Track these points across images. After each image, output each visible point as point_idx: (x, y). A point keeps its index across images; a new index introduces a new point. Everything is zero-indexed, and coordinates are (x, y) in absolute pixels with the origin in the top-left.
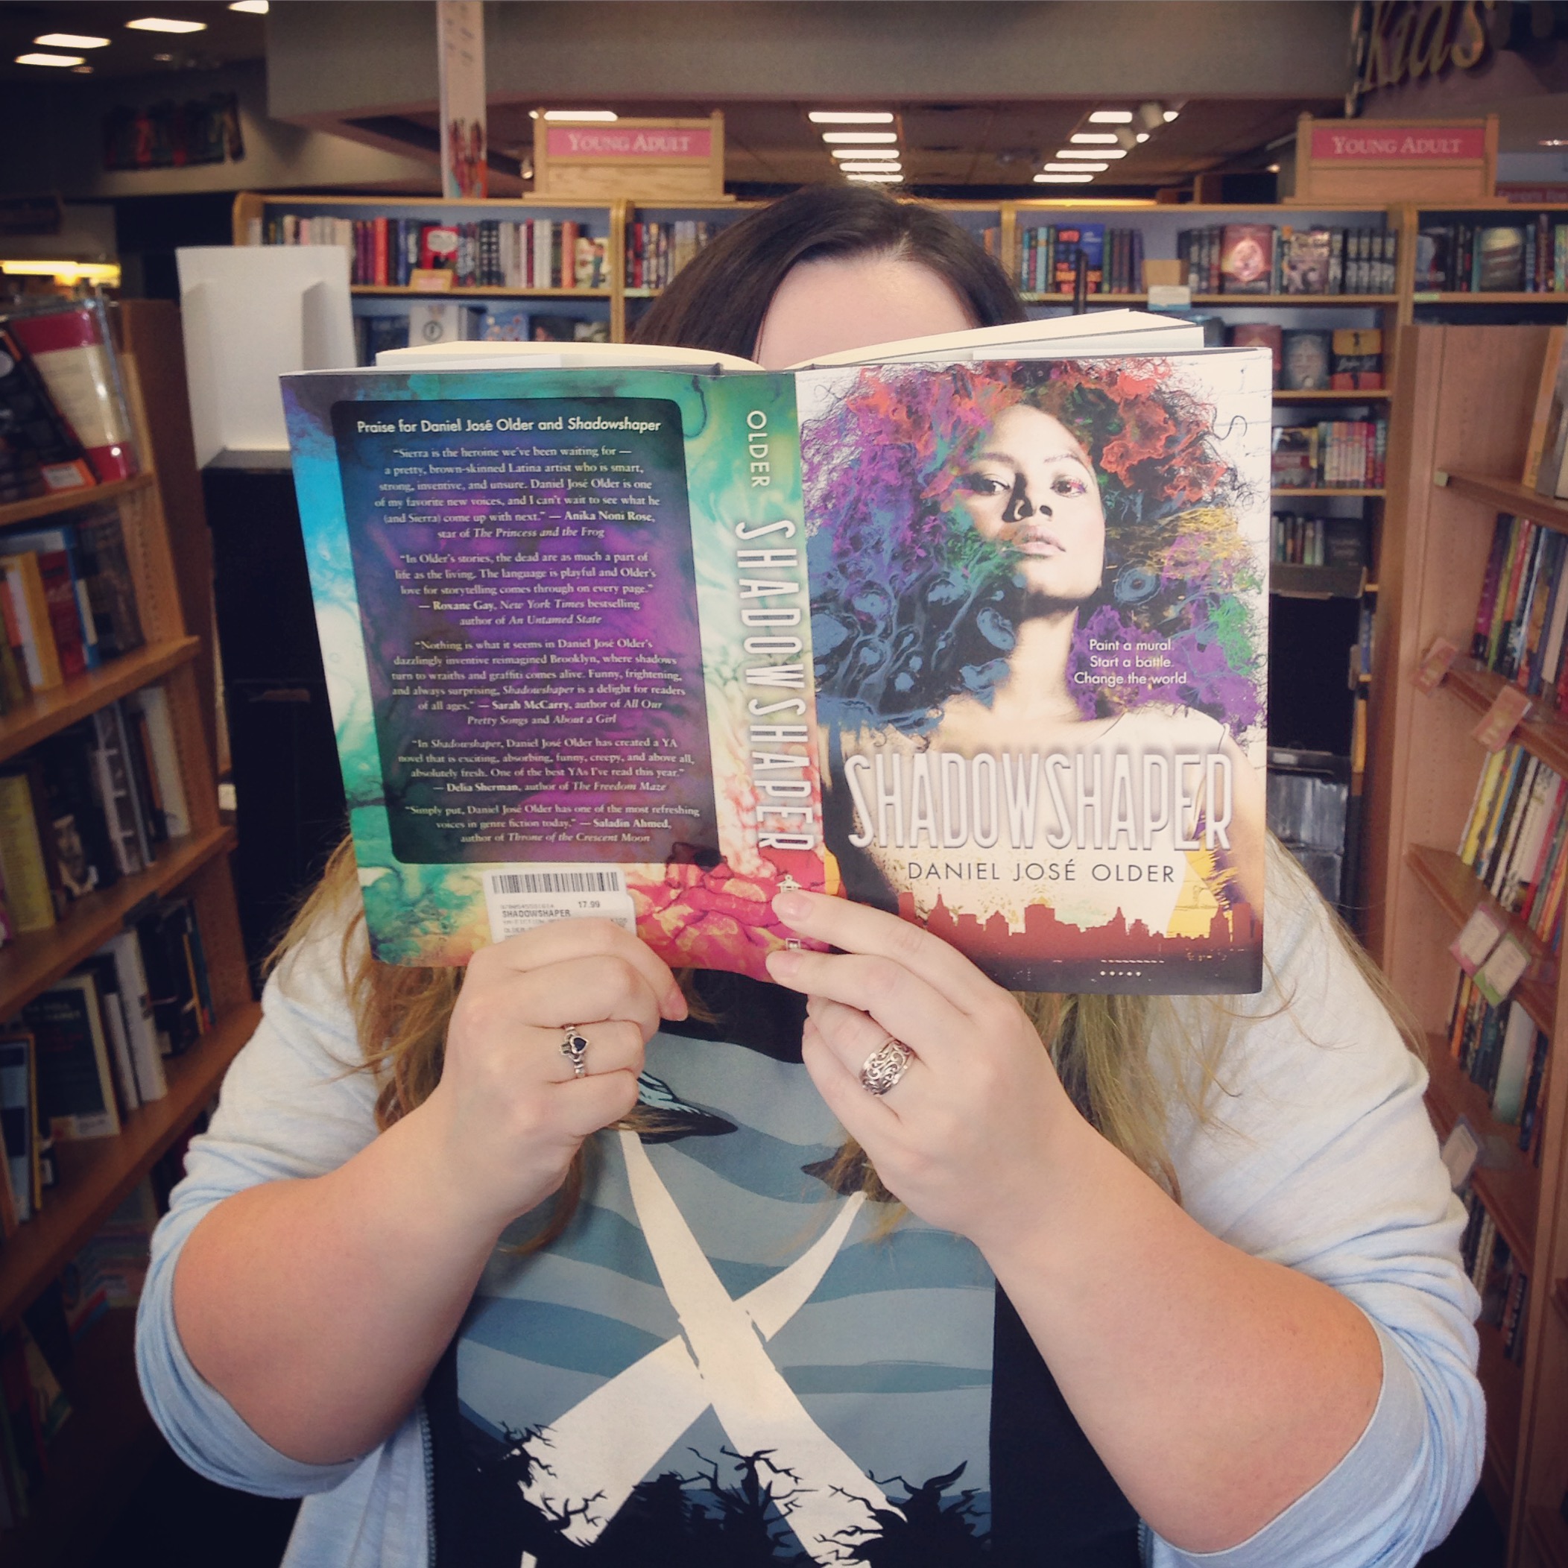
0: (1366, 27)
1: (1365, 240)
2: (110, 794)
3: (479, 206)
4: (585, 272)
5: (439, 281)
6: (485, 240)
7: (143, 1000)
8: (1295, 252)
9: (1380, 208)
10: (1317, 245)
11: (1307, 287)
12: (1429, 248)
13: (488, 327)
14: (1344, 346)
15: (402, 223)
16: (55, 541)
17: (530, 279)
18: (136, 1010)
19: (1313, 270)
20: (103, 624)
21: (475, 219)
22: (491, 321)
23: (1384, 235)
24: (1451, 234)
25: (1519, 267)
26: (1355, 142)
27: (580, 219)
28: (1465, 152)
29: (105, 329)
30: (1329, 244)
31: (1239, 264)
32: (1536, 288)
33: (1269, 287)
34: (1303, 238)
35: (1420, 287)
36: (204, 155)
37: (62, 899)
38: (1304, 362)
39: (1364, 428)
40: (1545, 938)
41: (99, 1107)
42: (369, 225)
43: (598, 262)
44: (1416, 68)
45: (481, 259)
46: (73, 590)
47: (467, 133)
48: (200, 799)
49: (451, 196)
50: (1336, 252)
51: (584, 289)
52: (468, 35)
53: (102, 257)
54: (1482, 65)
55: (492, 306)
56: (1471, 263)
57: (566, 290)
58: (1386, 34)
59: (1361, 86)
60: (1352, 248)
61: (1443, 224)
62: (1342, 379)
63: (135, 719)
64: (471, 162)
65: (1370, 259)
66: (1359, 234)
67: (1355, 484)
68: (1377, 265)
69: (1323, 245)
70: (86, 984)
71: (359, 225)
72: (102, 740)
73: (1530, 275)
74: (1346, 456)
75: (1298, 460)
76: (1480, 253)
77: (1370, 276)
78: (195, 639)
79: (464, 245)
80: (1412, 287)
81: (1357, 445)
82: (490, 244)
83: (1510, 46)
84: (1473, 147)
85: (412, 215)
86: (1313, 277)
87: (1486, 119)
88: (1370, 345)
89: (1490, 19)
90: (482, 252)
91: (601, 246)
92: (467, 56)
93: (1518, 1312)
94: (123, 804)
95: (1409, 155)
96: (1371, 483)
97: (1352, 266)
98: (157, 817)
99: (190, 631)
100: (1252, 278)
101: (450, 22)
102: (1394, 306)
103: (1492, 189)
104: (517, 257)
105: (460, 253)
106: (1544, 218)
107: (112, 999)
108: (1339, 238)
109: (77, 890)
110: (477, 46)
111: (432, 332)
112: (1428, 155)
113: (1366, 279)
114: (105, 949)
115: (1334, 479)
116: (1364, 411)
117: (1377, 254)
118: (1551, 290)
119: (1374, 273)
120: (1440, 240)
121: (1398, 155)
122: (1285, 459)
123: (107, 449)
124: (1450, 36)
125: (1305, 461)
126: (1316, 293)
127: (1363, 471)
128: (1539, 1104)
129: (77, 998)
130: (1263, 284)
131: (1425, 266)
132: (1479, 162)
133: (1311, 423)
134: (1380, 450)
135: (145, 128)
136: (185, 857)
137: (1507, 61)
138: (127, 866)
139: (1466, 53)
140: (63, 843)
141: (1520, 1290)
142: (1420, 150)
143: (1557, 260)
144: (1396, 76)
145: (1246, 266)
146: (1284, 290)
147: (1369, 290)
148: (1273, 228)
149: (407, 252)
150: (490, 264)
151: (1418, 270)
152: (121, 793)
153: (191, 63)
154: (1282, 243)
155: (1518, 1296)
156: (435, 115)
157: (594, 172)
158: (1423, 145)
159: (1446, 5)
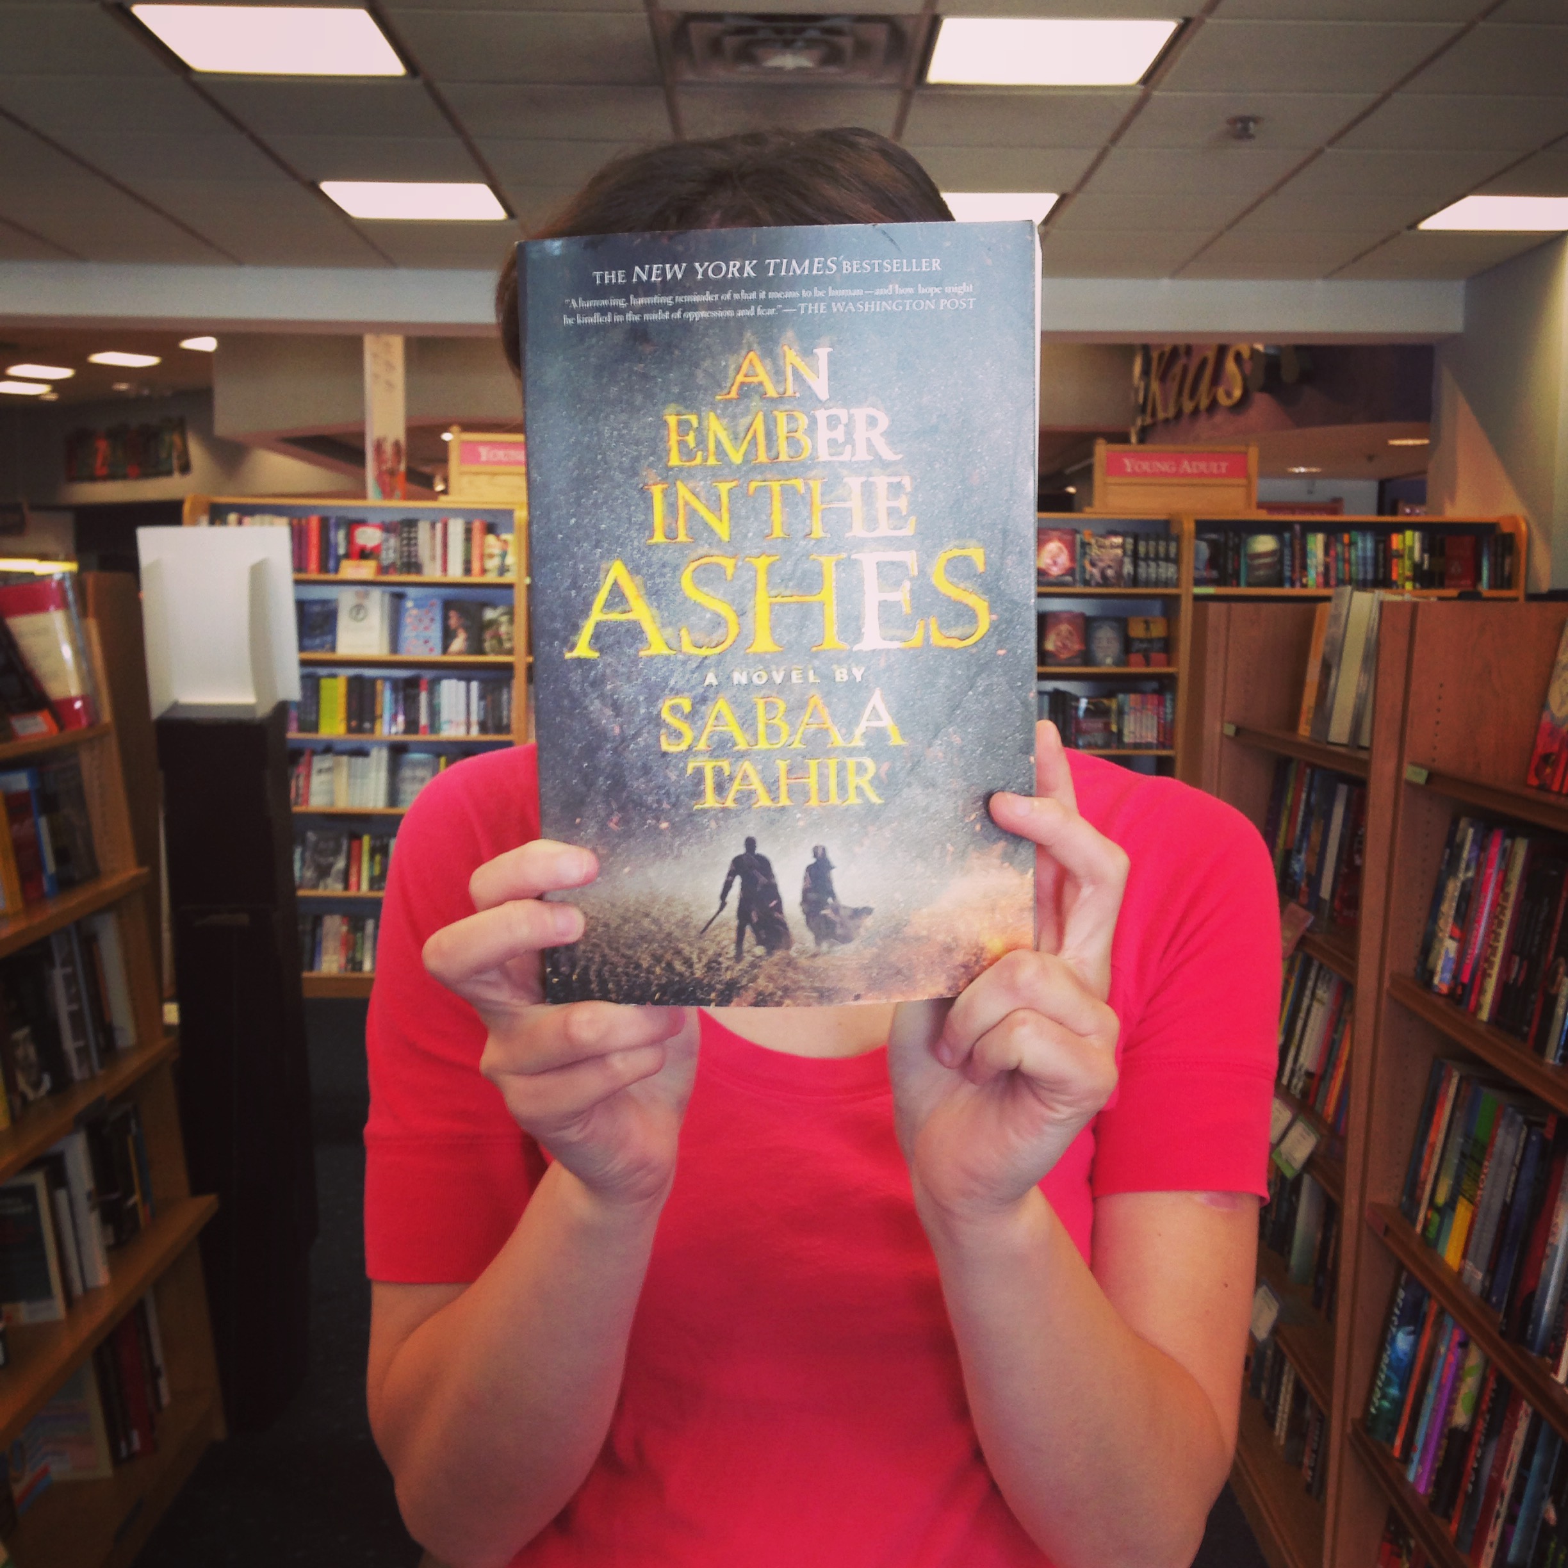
0: (1146, 372)
1: (1152, 543)
2: (63, 1008)
3: (401, 506)
4: (492, 564)
5: (366, 570)
6: (405, 535)
7: (90, 1196)
8: (1094, 551)
9: (1163, 517)
10: (1113, 547)
11: (1105, 581)
12: (1204, 549)
13: (407, 610)
14: (1137, 630)
15: (333, 521)
16: (20, 782)
17: (445, 569)
18: (82, 1204)
19: (1110, 567)
20: (62, 856)
21: (398, 517)
22: (409, 604)
23: (1167, 539)
24: (1222, 540)
25: (1278, 567)
26: (1141, 463)
27: (490, 519)
28: (1231, 473)
29: (71, 596)
30: (1123, 546)
31: (1049, 561)
32: (1293, 585)
33: (1074, 580)
34: (1101, 540)
35: (1198, 582)
36: (155, 469)
37: (18, 1102)
38: (1104, 643)
39: (1154, 699)
40: (1330, 1120)
41: (47, 1293)
42: (304, 522)
43: (504, 555)
44: (1188, 406)
45: (402, 552)
46: (35, 825)
47: (388, 448)
48: (146, 1015)
49: (374, 498)
50: (1129, 552)
51: (492, 578)
52: (390, 366)
53: (62, 556)
54: (1242, 404)
55: (411, 592)
56: (1239, 565)
57: (475, 579)
58: (1163, 378)
59: (1143, 421)
60: (1142, 549)
61: (1214, 532)
62: (1135, 658)
63: (89, 943)
64: (392, 473)
65: (1157, 559)
66: (1147, 538)
67: (1148, 746)
68: (1162, 564)
69: (1117, 547)
70: (38, 1180)
71: (295, 522)
72: (58, 960)
73: (1287, 573)
74: (1141, 722)
75: (1100, 725)
76: (1246, 555)
77: (1157, 572)
78: (145, 870)
79: (387, 540)
80: (1191, 581)
81: (1150, 713)
82: (409, 539)
83: (1264, 389)
84: (1238, 468)
85: (341, 513)
86: (1110, 572)
87: (1247, 446)
88: (1158, 630)
89: (1248, 367)
90: (402, 546)
91: (505, 542)
92: (390, 385)
93: (1315, 1452)
94: (75, 1017)
95: (1186, 475)
96: (1162, 745)
97: (1142, 564)
98: (106, 1030)
99: (141, 863)
100: (1060, 573)
101: (375, 356)
102: (1176, 598)
103: (1254, 504)
104: (433, 548)
105: (384, 547)
106: (1297, 528)
107: (62, 1195)
108: (1130, 541)
109: (31, 1095)
110: (398, 376)
111: (358, 613)
112: (1201, 475)
113: (1153, 576)
114: (57, 1148)
115: (1132, 741)
116: (1154, 685)
117: (1162, 555)
118: (1304, 586)
119: (1161, 570)
120: (1212, 544)
121: (1176, 474)
122: (1090, 724)
123: (70, 701)
124: (1216, 379)
125: (1107, 726)
126: (1112, 586)
127: (1155, 735)
128: (1329, 1266)
129: (28, 1193)
130: (1069, 579)
131: (1201, 566)
132: (1242, 481)
133: (1111, 695)
134: (1169, 717)
135: (103, 446)
136: (131, 1066)
137: (1262, 402)
138: (77, 1072)
139: (1229, 394)
140: (20, 1053)
141: (1317, 1432)
142: (1195, 471)
143: (1309, 561)
144: (1171, 412)
145: (1055, 563)
146: (1087, 583)
147: (1157, 584)
148: (1075, 532)
149: (336, 545)
150: (409, 556)
151: (1196, 568)
152: (75, 1007)
153: (146, 392)
154: (1084, 545)
155: (1316, 1438)
156: (361, 436)
157: (501, 479)
158: (1198, 467)
159: (1211, 355)
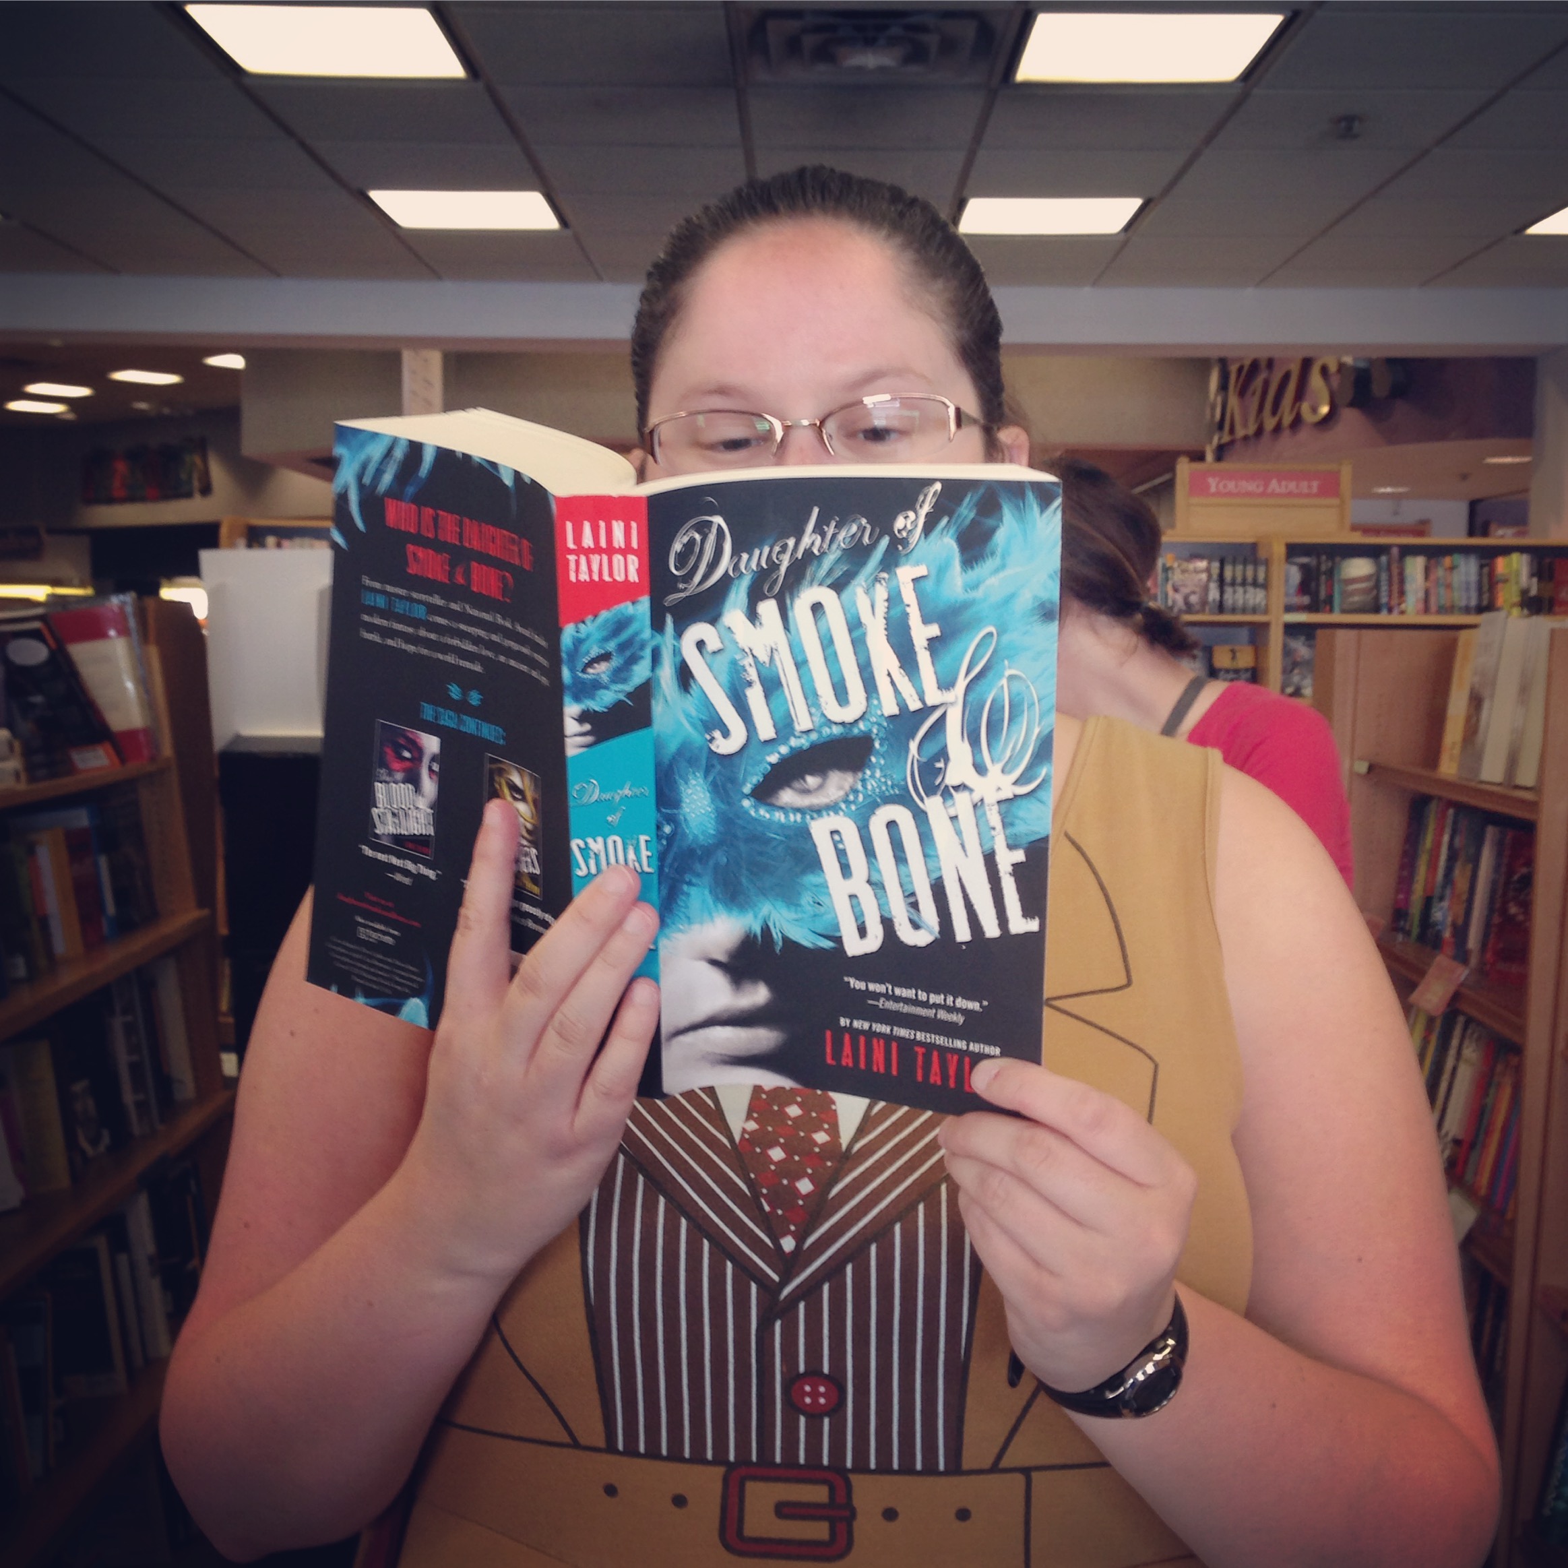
0: (1223, 387)
1: (1239, 568)
2: (123, 1059)
7: (152, 1260)
8: (1177, 577)
9: (1250, 540)
10: (1197, 571)
11: (1189, 608)
12: (1295, 575)
14: (1223, 661)
16: (81, 818)
18: (144, 1269)
19: (1194, 593)
20: (121, 896)
23: (1256, 562)
24: (1314, 563)
25: (1375, 592)
26: (1226, 482)
28: (1323, 492)
29: (132, 623)
30: (1208, 570)
32: (1390, 610)
34: (1185, 565)
35: (1289, 609)
36: (176, 491)
37: (78, 1160)
40: (1483, 1192)
44: (1270, 423)
46: (95, 864)
50: (1214, 577)
52: (429, 383)
54: (1329, 421)
56: (1333, 590)
58: (1242, 393)
59: (1220, 439)
60: (1228, 574)
61: (1307, 555)
63: (149, 990)
65: (1244, 583)
66: (1234, 562)
68: (1251, 590)
69: (1202, 571)
70: (101, 1243)
72: (118, 1007)
73: (1384, 600)
76: (1339, 580)
77: (1244, 598)
78: (205, 912)
80: (1282, 608)
83: (1352, 404)
84: (1330, 487)
86: (1194, 599)
87: (1339, 464)
88: (1245, 659)
89: (1335, 381)
92: (428, 402)
94: (135, 1068)
95: (1273, 495)
97: (1229, 590)
98: (165, 1084)
99: (199, 905)
101: (411, 371)
102: (1265, 626)
103: (1347, 525)
106: (1395, 551)
107: (123, 1259)
108: (1216, 565)
109: (90, 1151)
110: (436, 393)
112: (1290, 494)
113: (1241, 602)
114: (119, 1209)
117: (1250, 579)
118: (1402, 612)
119: (1248, 596)
120: (1304, 568)
121: (1263, 494)
123: (133, 734)
124: (1299, 396)
129: (90, 1257)
131: (1292, 590)
132: (1336, 502)
135: (121, 467)
136: (190, 1124)
137: (1351, 417)
138: (136, 1129)
139: (1314, 410)
140: (79, 1107)
142: (1283, 490)
143: (1408, 587)
144: (1251, 429)
147: (1244, 611)
151: (1287, 595)
152: (135, 1058)
153: (166, 411)
158: (1287, 487)
159: (1295, 369)
